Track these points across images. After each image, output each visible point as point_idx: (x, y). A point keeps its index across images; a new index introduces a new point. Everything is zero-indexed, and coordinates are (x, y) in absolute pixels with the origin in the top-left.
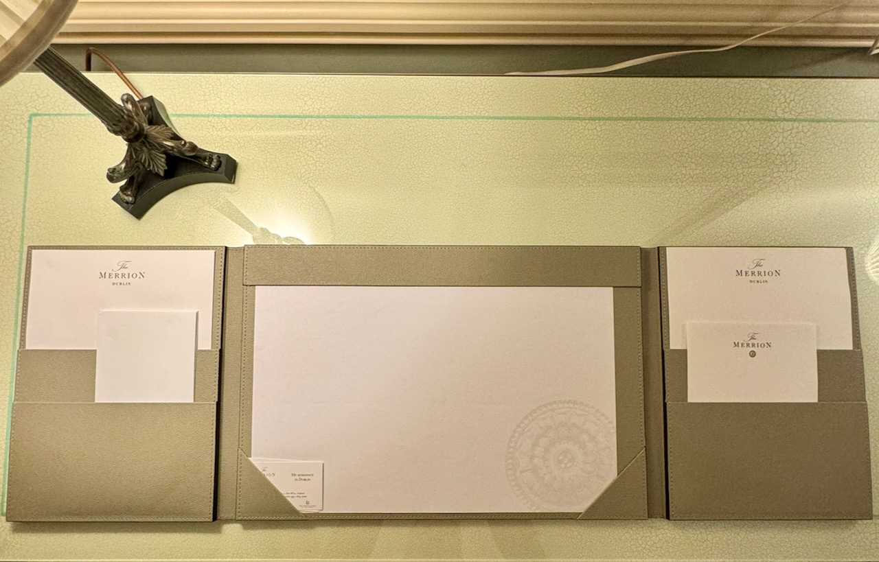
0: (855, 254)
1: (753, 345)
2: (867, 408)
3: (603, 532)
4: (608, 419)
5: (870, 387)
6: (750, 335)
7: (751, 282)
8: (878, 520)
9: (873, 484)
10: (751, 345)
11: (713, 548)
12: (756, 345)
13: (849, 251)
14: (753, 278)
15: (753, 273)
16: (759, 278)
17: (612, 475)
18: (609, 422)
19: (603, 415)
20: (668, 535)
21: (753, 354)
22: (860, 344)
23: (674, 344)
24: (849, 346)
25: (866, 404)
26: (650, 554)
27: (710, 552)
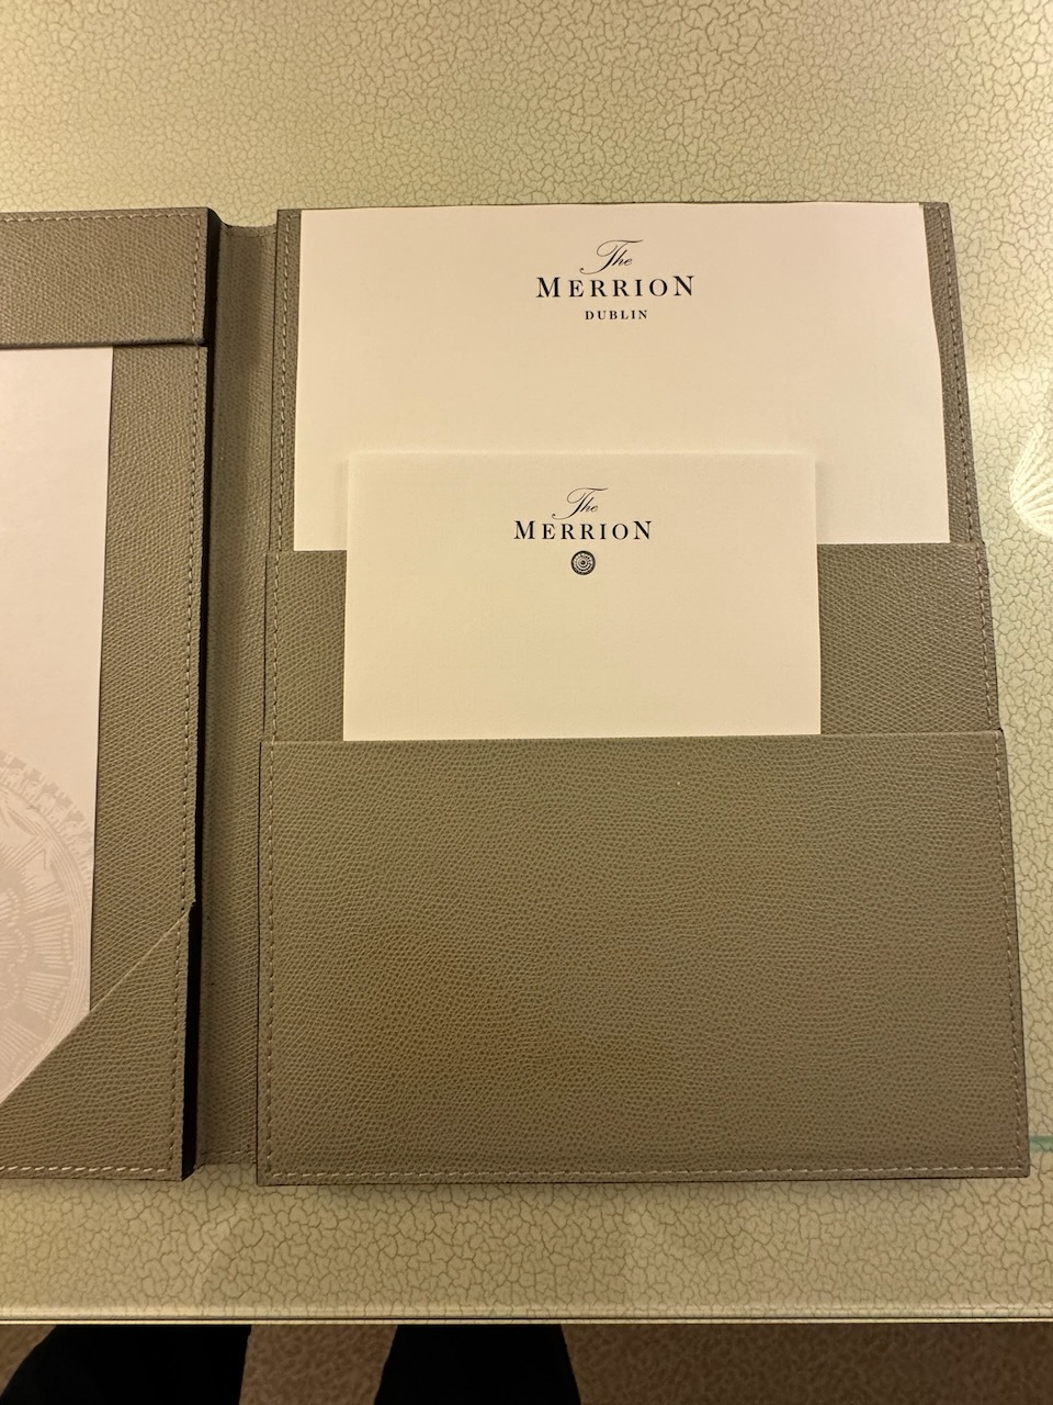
0: (958, 227)
1: (586, 532)
2: (1003, 754)
3: (67, 1206)
4: (68, 802)
5: (1015, 682)
6: (577, 496)
7: (588, 315)
8: (1049, 1155)
9: (1027, 1023)
10: (577, 532)
11: (456, 1262)
12: (597, 532)
13: (937, 220)
14: (597, 304)
15: (597, 288)
16: (619, 304)
17: (74, 1009)
18: (70, 817)
19: (51, 789)
20: (296, 1214)
21: (584, 564)
22: (974, 525)
23: (308, 536)
24: (938, 532)
25: (1001, 740)
26: (226, 1288)
27: (445, 1280)
